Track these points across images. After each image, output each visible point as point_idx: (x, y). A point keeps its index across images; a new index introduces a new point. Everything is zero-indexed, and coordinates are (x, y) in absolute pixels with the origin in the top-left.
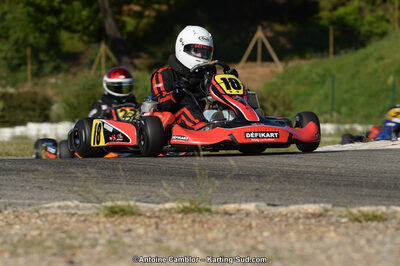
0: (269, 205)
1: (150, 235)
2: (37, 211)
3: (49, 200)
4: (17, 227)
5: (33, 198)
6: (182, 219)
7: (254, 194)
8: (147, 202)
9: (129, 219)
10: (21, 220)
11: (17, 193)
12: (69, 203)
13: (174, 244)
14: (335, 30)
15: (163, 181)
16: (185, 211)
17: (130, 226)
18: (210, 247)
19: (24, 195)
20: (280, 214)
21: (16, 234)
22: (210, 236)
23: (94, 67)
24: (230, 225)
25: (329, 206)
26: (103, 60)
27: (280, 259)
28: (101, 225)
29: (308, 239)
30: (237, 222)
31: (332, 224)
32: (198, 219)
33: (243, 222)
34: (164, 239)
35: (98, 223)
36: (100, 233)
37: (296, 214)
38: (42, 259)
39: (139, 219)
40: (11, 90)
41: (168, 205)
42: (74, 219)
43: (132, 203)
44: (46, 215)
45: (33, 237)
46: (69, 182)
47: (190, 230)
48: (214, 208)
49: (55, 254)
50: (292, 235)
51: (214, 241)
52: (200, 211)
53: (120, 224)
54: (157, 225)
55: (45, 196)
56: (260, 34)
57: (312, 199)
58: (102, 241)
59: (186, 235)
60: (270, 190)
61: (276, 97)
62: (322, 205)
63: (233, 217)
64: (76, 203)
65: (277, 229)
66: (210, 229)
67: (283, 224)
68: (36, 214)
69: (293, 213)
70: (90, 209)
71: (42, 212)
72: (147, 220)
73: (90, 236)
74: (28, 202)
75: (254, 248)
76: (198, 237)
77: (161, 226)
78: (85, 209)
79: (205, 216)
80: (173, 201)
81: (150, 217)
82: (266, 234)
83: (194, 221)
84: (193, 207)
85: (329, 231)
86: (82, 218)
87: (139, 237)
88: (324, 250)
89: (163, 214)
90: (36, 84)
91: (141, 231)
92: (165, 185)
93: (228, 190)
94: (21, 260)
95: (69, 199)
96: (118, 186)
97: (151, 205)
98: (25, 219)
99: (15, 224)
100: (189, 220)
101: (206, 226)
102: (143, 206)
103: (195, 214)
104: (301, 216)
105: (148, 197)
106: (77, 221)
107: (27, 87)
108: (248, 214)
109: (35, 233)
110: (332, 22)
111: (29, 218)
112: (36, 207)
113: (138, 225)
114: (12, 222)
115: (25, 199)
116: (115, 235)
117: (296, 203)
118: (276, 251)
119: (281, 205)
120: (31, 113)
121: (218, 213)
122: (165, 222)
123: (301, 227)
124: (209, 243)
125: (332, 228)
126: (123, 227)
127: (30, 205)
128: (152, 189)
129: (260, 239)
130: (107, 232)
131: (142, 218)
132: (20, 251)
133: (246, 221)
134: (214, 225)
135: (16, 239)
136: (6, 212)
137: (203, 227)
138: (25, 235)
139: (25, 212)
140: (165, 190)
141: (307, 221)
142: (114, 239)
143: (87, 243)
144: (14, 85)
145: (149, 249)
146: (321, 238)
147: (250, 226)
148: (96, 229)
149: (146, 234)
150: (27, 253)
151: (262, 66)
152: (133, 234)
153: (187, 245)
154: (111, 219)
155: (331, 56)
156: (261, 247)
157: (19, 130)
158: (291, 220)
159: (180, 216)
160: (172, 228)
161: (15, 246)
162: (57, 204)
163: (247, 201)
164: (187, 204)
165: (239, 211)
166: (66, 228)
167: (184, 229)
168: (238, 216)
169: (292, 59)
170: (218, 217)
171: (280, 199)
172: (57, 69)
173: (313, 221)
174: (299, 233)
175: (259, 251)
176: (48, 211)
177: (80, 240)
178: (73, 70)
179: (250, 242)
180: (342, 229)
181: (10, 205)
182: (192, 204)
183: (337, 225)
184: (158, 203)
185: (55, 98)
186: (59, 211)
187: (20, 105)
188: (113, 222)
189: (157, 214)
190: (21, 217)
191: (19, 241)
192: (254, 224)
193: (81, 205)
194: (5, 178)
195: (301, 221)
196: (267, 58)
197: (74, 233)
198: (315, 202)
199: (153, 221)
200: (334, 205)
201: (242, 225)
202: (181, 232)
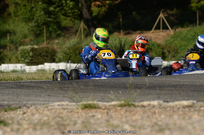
0: (164, 102)
1: (104, 118)
2: (47, 107)
3: (53, 101)
4: (37, 116)
5: (45, 101)
6: (120, 109)
7: (157, 96)
8: (103, 102)
9: (94, 110)
10: (39, 112)
11: (38, 98)
12: (63, 103)
13: (115, 122)
14: (199, 13)
15: (111, 91)
16: (121, 106)
17: (94, 114)
18: (134, 124)
19: (41, 99)
20: (170, 106)
21: (36, 119)
22: (134, 118)
23: (78, 34)
24: (144, 112)
25: (195, 102)
26: (82, 30)
27: (169, 129)
28: (79, 114)
29: (184, 118)
30: (148, 110)
31: (197, 110)
32: (128, 110)
33: (151, 111)
34: (111, 120)
35: (78, 113)
36: (78, 117)
37: (178, 106)
38: (49, 132)
39: (98, 110)
40: (36, 47)
41: (113, 103)
42: (66, 111)
43: (95, 102)
44: (51, 109)
45: (45, 121)
46: (63, 92)
47: (124, 115)
48: (136, 104)
49: (55, 129)
50: (176, 117)
51: (136, 120)
52: (129, 105)
53: (89, 113)
54: (108, 113)
55: (52, 99)
56: (161, 15)
57: (186, 98)
58: (79, 122)
59: (122, 118)
60: (165, 94)
61: (170, 47)
62: (191, 101)
63: (146, 108)
64: (67, 103)
65: (168, 114)
66: (134, 115)
67: (172, 111)
68: (47, 109)
69: (176, 105)
70: (74, 105)
71: (49, 108)
72: (102, 111)
73: (73, 119)
74: (43, 103)
75: (156, 124)
76: (128, 118)
77: (110, 113)
78: (71, 105)
79: (132, 108)
80: (116, 101)
81: (104, 109)
82: (163, 116)
83: (126, 111)
84: (126, 103)
85: (194, 114)
86: (70, 111)
87: (98, 119)
88: (192, 124)
89: (111, 107)
90: (49, 43)
91: (99, 116)
92: (112, 92)
93: (144, 95)
94: (38, 132)
95: (63, 101)
96: (89, 94)
97: (105, 103)
98: (41, 111)
99: (36, 114)
100: (124, 110)
101: (132, 113)
102: (101, 104)
103: (127, 107)
104: (181, 107)
105: (103, 99)
106: (68, 112)
107: (44, 45)
108: (154, 106)
109: (46, 118)
110: (198, 9)
111: (43, 111)
112: (47, 105)
113: (98, 113)
114: (34, 113)
115: (41, 101)
116: (86, 118)
117: (178, 100)
118: (167, 125)
119: (171, 102)
120: (46, 58)
121: (138, 106)
122: (112, 111)
123: (181, 113)
124: (133, 121)
125: (196, 113)
126: (90, 114)
127: (43, 104)
128: (106, 95)
129: (159, 119)
130: (82, 117)
131: (100, 110)
132: (38, 127)
133: (153, 110)
134: (137, 112)
135: (36, 121)
136: (31, 108)
137: (131, 113)
138: (40, 120)
139: (41, 108)
140: (112, 95)
141: (184, 110)
142: (85, 121)
143: (72, 123)
144: (37, 44)
145: (103, 125)
146: (190, 118)
147: (155, 113)
148: (76, 115)
149: (102, 118)
150: (41, 129)
151: (163, 32)
152: (95, 118)
153: (122, 122)
154: (85, 111)
155: (198, 26)
156: (160, 123)
157: (40, 67)
158: (176, 109)
159: (119, 108)
160: (115, 115)
161: (35, 125)
162: (57, 104)
163: (154, 100)
164: (123, 102)
165: (149, 105)
166: (61, 115)
167: (121, 115)
168: (149, 107)
169: (178, 28)
170: (138, 109)
171: (170, 98)
172: (59, 36)
173: (187, 109)
174: (179, 115)
175: (159, 125)
176: (53, 107)
177: (68, 121)
178: (67, 36)
179: (154, 120)
180: (201, 113)
181: (34, 104)
182: (125, 102)
183: (199, 111)
184: (108, 102)
185: (58, 50)
186: (58, 107)
187: (40, 54)
188: (85, 112)
189: (108, 107)
190: (39, 111)
191: (37, 123)
192: (157, 111)
193: (69, 104)
194: (32, 91)
195: (181, 109)
196: (165, 28)
197: (65, 118)
198: (188, 100)
199: (106, 111)
200: (197, 101)
201: (151, 112)
202: (119, 116)
